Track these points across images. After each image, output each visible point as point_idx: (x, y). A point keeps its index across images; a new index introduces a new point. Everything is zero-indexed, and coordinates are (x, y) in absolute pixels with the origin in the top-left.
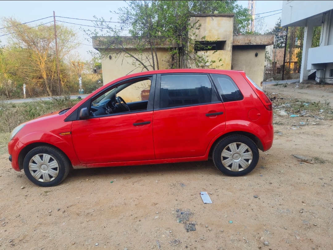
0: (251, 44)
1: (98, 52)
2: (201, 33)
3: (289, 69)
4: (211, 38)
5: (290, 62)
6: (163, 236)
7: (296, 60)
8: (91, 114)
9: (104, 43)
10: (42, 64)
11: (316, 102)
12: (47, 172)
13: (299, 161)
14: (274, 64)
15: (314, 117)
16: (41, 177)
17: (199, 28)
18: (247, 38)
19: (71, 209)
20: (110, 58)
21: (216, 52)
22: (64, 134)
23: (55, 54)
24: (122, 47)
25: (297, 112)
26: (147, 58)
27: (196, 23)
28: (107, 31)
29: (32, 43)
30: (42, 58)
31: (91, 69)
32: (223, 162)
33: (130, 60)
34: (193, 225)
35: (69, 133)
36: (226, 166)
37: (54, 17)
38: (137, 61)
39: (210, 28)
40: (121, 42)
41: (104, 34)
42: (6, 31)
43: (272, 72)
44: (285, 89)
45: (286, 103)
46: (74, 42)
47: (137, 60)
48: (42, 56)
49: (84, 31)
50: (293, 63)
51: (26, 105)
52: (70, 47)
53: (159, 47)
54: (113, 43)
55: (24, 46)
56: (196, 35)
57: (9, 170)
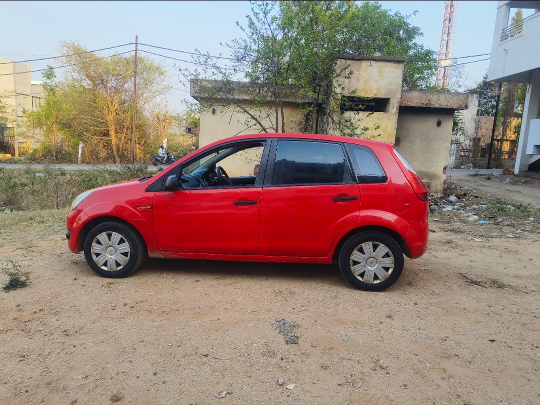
0: (432, 107)
1: (197, 102)
2: (352, 84)
3: (500, 152)
4: (366, 92)
5: (502, 141)
6: (255, 345)
7: (513, 137)
8: (179, 185)
9: (206, 89)
10: (110, 113)
11: (524, 205)
12: (114, 257)
13: (467, 282)
14: (476, 141)
15: (514, 227)
16: (105, 264)
17: (350, 77)
18: (424, 97)
19: (140, 305)
20: (214, 112)
21: (372, 114)
22: (144, 208)
23: (131, 99)
24: (232, 97)
25: (492, 218)
26: (268, 116)
27: (345, 69)
28: (213, 72)
29: (99, 81)
30: (112, 104)
31: (183, 127)
32: (353, 268)
33: (242, 117)
34: (296, 337)
35: (149, 207)
36: (356, 274)
37: (136, 44)
38: (253, 120)
39: (366, 77)
40: (231, 90)
41: (207, 77)
42: (65, 61)
43: (471, 155)
44: (487, 183)
45: (481, 204)
46: (163, 83)
47: (253, 117)
48: (112, 102)
49: (180, 70)
50: (509, 142)
51: (81, 173)
52: (155, 92)
53: (287, 100)
54: (220, 90)
55: (87, 85)
56: (343, 88)
57: (60, 255)
